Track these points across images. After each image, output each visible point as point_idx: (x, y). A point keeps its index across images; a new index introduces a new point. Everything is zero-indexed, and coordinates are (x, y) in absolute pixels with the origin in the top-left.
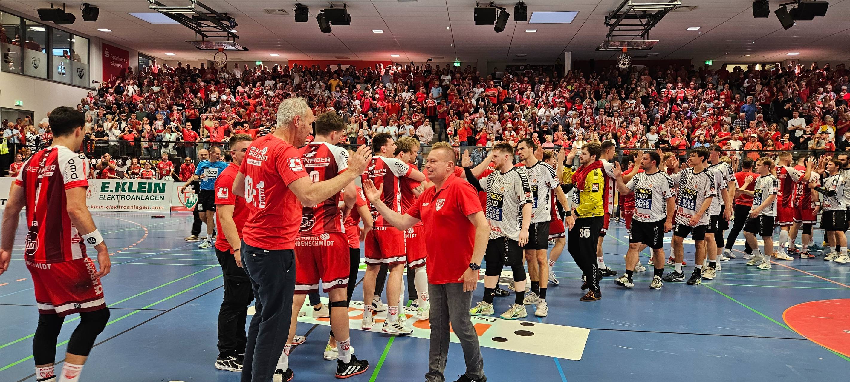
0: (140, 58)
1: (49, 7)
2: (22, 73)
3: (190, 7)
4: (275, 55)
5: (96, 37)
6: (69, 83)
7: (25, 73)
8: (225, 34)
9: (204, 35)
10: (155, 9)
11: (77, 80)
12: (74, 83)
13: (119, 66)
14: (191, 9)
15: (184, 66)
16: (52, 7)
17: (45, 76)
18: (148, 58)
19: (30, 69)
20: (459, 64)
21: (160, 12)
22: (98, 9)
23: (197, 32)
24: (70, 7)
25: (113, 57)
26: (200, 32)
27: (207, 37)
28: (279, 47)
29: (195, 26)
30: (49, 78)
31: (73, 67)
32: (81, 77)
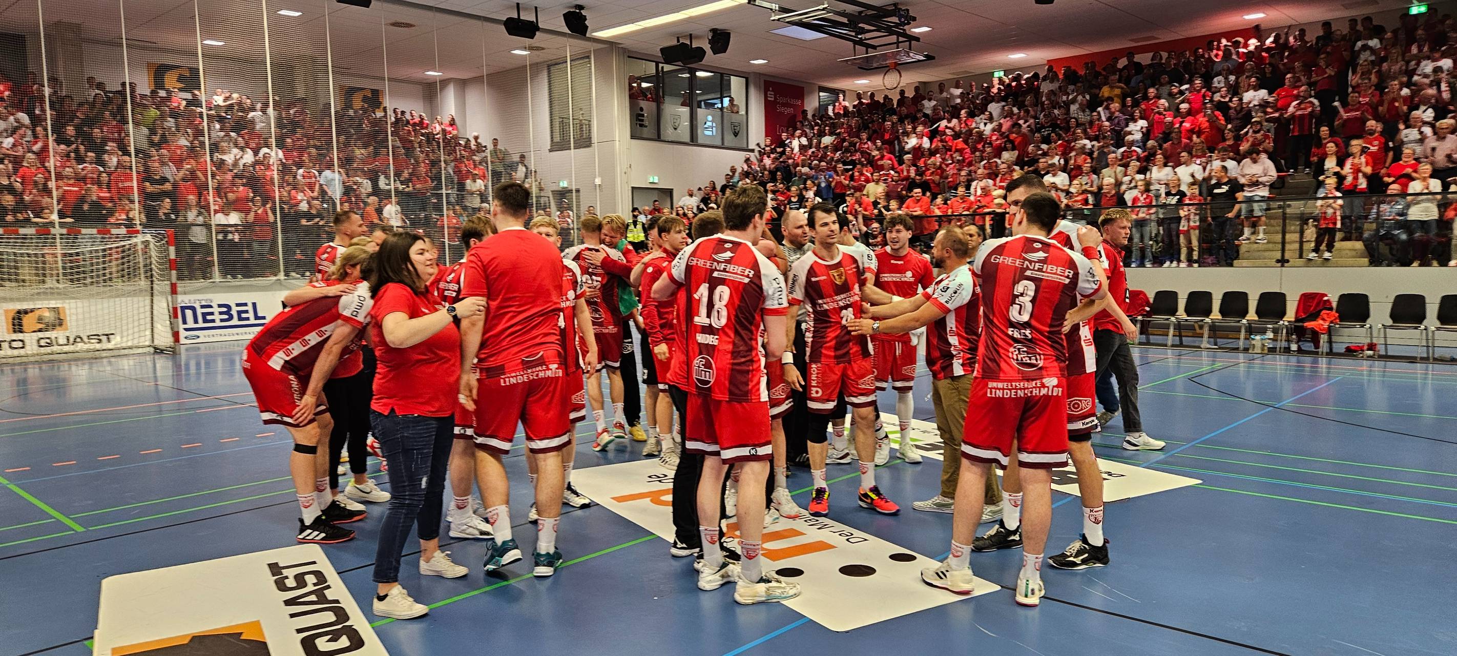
0: (821, 94)
1: (675, 43)
2: (658, 138)
3: (821, 7)
4: (1017, 57)
5: (755, 73)
6: (719, 143)
7: (662, 138)
8: (893, 38)
9: (868, 46)
10: (779, 20)
11: (729, 139)
12: (726, 144)
13: (789, 111)
14: (823, 9)
15: (880, 98)
16: (678, 41)
17: (687, 138)
18: (835, 92)
19: (668, 132)
20: (1423, 9)
21: (788, 22)
22: (729, 34)
23: (855, 43)
24: (698, 37)
25: (781, 100)
26: (861, 43)
27: (874, 47)
28: (1014, 41)
29: (853, 34)
30: (693, 140)
31: (725, 121)
32: (736, 134)
